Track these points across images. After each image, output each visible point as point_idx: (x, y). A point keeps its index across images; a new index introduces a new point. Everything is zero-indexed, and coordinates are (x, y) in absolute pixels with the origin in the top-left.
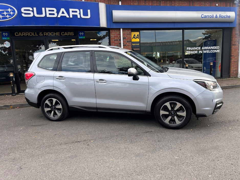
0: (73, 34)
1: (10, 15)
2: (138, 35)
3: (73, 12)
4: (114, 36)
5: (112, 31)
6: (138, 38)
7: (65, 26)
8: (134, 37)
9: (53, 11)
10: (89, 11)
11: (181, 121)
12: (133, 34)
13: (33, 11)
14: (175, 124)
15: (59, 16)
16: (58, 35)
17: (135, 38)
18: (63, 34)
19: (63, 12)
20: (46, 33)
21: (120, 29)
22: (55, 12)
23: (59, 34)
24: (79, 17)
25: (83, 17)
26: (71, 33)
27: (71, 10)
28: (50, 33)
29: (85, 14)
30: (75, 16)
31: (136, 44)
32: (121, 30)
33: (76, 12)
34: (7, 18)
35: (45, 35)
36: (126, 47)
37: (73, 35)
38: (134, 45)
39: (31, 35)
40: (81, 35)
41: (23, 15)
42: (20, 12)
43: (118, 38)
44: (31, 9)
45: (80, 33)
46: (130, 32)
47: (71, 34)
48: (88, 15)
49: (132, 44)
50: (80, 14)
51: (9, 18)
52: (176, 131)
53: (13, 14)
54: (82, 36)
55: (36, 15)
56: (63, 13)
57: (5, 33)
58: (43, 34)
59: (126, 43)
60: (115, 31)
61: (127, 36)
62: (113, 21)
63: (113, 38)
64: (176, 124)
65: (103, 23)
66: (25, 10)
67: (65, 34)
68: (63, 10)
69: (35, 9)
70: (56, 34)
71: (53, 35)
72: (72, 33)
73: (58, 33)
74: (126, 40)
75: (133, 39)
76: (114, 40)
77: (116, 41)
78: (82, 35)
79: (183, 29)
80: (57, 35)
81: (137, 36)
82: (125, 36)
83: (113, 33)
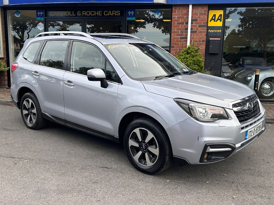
0: (118, 14)
2: (221, 15)
4: (177, 17)
5: (175, 9)
6: (221, 21)
7: (103, 2)
8: (213, 18)
11: (153, 162)
12: (212, 13)
16: (99, 15)
17: (214, 20)
18: (106, 13)
20: (85, 12)
21: (188, 5)
23: (100, 14)
26: (117, 12)
28: (89, 12)
31: (216, 31)
32: (191, 7)
35: (84, 15)
36: (197, 35)
37: (119, 15)
38: (212, 31)
40: (129, 15)
43: (185, 20)
45: (129, 13)
47: (116, 13)
49: (207, 30)
54: (131, 16)
57: (40, 12)
58: (82, 14)
59: (197, 29)
60: (180, 9)
61: (199, 18)
63: (177, 20)
64: (147, 165)
67: (109, 14)
70: (98, 13)
71: (94, 14)
72: (118, 12)
73: (100, 12)
74: (198, 23)
75: (210, 21)
76: (178, 23)
77: (180, 25)
78: (131, 14)
81: (219, 17)
82: (197, 17)
83: (177, 12)
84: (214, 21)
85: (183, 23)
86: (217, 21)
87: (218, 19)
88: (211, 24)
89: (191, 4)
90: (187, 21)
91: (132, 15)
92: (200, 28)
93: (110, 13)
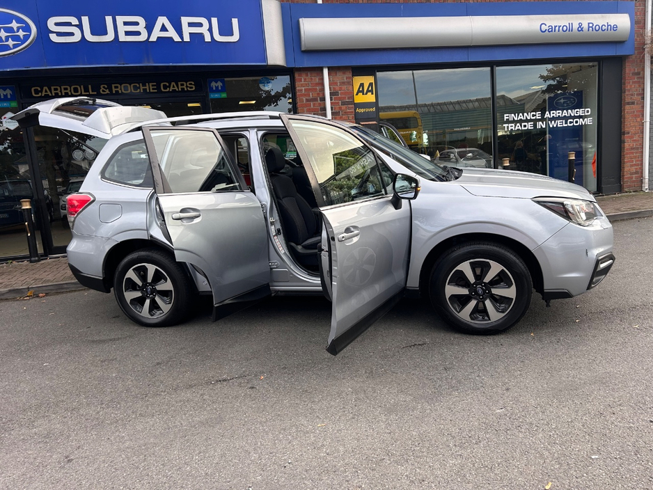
0: (192, 88)
1: (16, 38)
2: (371, 84)
3: (191, 25)
4: (305, 89)
5: (300, 75)
6: (372, 94)
7: (171, 64)
8: (361, 89)
9: (137, 24)
10: (235, 22)
11: (503, 312)
12: (358, 80)
13: (80, 26)
14: (486, 320)
15: (153, 38)
16: (151, 91)
17: (363, 92)
18: (165, 87)
19: (163, 25)
20: (119, 86)
21: (321, 69)
22: (141, 28)
23: (153, 89)
24: (208, 39)
25: (218, 38)
26: (188, 83)
27: (185, 20)
28: (128, 85)
29: (226, 30)
30: (197, 37)
31: (367, 110)
32: (326, 72)
33: (200, 25)
34: (7, 48)
35: (117, 92)
37: (194, 89)
38: (362, 110)
39: (78, 92)
40: (214, 89)
41: (54, 38)
42: (44, 31)
43: (318, 94)
44: (74, 21)
45: (213, 84)
46: (349, 78)
47: (187, 87)
48: (231, 34)
49: (355, 110)
50: (210, 30)
51: (15, 46)
52: (490, 340)
53: (24, 35)
54: (217, 91)
55: (90, 38)
56: (164, 29)
57: (5, 90)
58: (111, 90)
59: (340, 108)
60: (307, 75)
61: (341, 89)
62: (303, 49)
63: (305, 95)
64: (490, 320)
65: (275, 54)
66: (57, 24)
67: (172, 88)
68: (162, 20)
69: (85, 20)
70: (147, 87)
71: (138, 91)
72: (190, 84)
73: (152, 86)
74: (340, 99)
75: (357, 94)
76: (307, 100)
77: (312, 103)
78: (217, 87)
79: (492, 64)
80: (148, 91)
81: (368, 88)
82: (337, 88)
83: (303, 80)
84: (363, 94)
85: (315, 100)
86: (366, 94)
87: (368, 91)
88: (360, 99)
89: (325, 67)
90: (321, 95)
91: (220, 88)
92: (344, 107)
93: (174, 87)
